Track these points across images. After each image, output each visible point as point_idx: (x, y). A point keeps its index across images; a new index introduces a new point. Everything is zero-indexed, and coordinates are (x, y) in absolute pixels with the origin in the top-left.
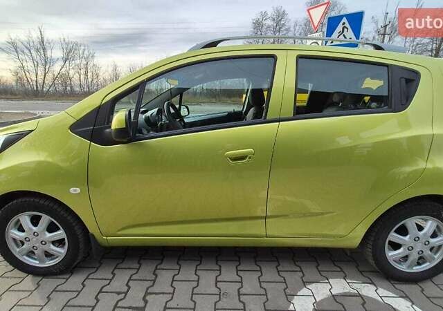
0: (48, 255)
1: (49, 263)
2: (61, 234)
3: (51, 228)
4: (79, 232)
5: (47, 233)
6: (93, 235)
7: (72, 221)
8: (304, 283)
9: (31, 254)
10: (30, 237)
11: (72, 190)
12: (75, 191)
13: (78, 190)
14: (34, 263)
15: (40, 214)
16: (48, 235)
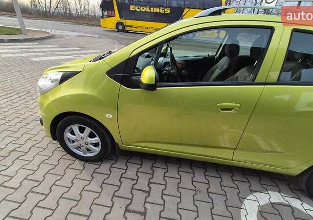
0: (88, 150)
1: (89, 155)
2: (97, 139)
3: (91, 136)
4: (108, 140)
5: (89, 138)
6: (117, 143)
7: (104, 133)
8: (251, 191)
9: (79, 148)
10: (79, 139)
11: (107, 115)
12: (109, 116)
13: (111, 116)
14: (81, 153)
15: (85, 127)
16: (90, 139)
